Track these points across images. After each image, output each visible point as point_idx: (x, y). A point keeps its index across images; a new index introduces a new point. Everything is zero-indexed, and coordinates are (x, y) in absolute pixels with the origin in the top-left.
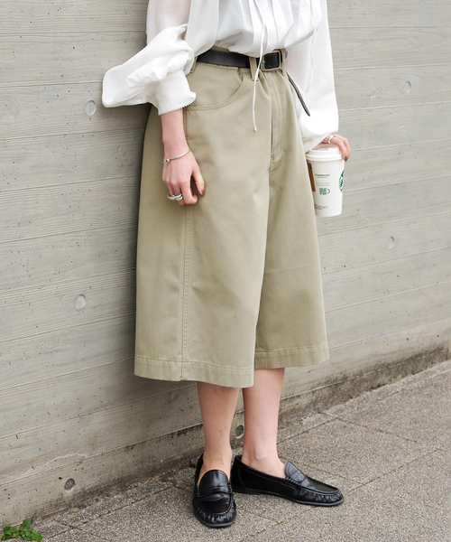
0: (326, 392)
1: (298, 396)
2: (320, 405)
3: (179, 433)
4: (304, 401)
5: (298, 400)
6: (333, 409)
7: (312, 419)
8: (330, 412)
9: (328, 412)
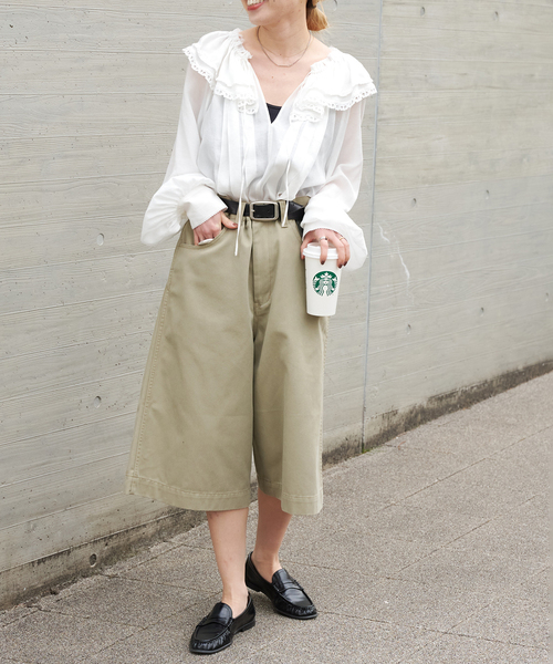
0: (169, 522)
1: (144, 526)
2: (164, 534)
3: (39, 562)
4: (150, 530)
5: (144, 530)
6: (177, 537)
7: (159, 547)
8: (176, 540)
9: (172, 540)
